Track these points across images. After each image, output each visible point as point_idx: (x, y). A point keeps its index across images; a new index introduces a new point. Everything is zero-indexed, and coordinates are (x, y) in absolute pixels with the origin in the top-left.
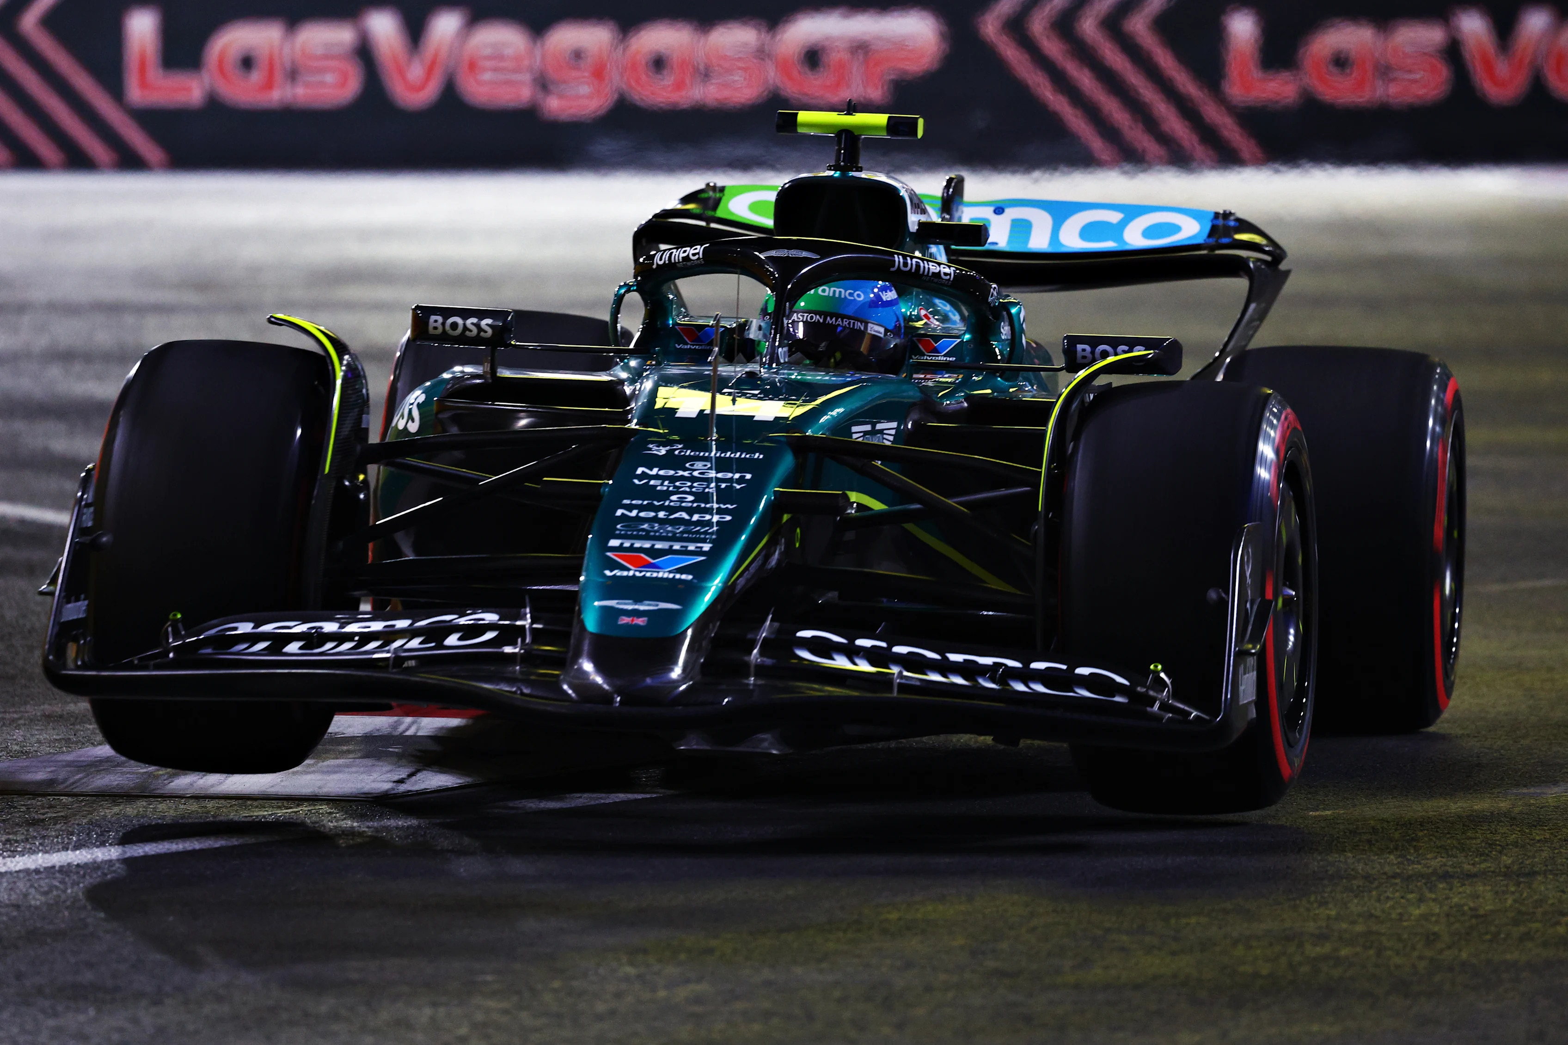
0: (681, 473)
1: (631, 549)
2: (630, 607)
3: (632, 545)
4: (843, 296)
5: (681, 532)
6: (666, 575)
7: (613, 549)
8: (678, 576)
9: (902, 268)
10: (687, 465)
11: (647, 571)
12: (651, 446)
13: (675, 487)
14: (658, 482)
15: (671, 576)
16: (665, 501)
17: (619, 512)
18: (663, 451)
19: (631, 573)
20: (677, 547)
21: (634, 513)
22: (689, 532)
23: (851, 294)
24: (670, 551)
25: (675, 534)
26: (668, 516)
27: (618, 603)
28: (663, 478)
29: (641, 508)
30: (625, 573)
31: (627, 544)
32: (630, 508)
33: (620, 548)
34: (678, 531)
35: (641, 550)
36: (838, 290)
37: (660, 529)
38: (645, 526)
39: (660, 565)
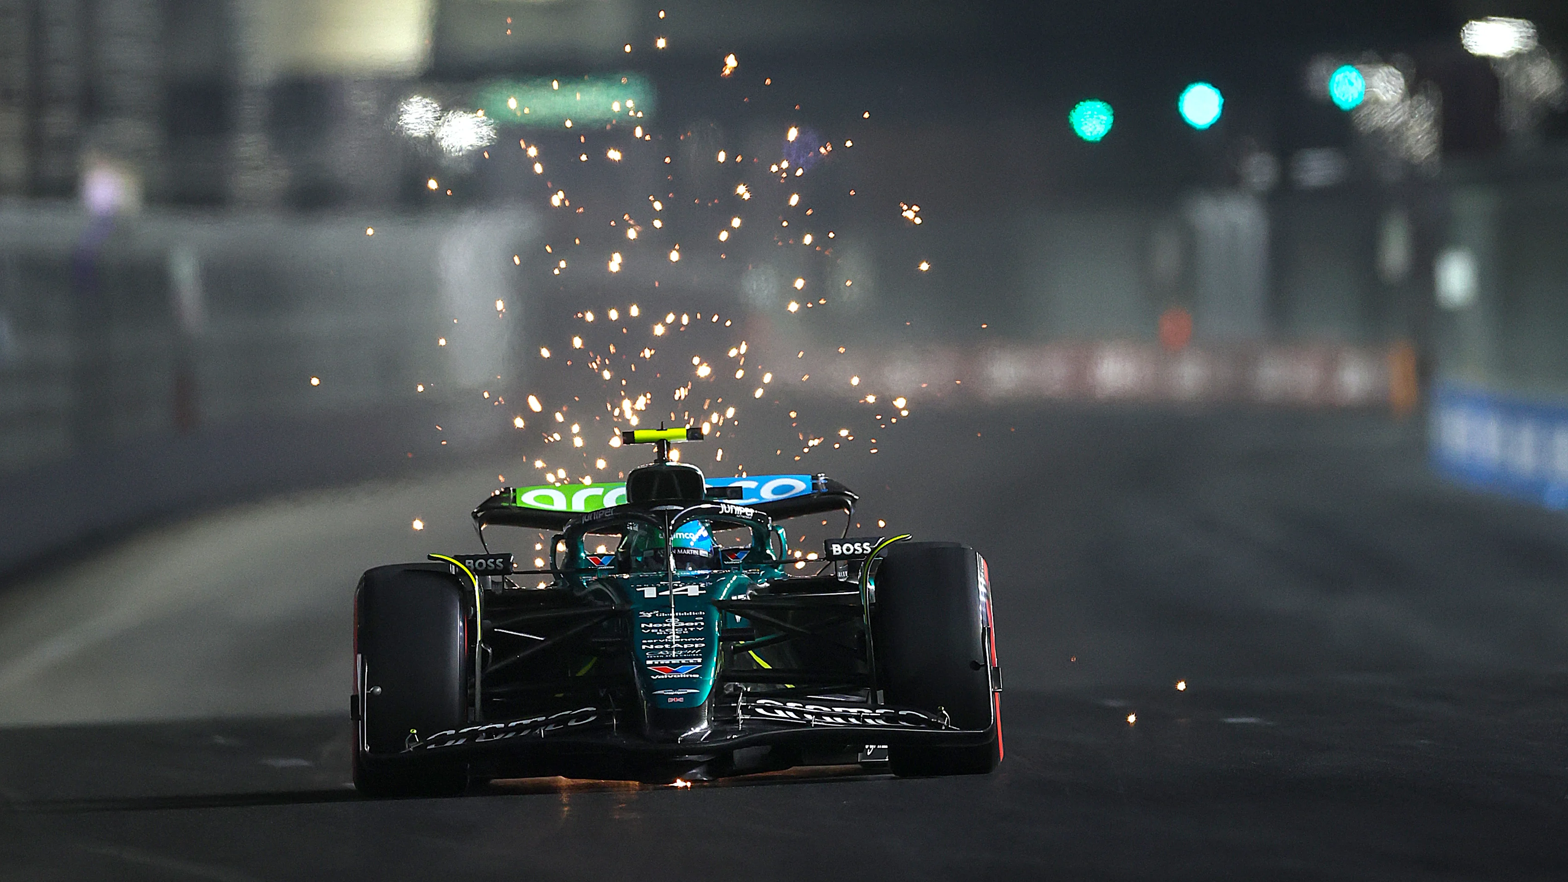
0: (665, 625)
1: (659, 664)
2: (672, 693)
3: (659, 662)
4: (683, 538)
5: (681, 654)
6: (684, 676)
7: (650, 665)
8: (691, 676)
9: (726, 512)
10: (667, 621)
11: (674, 675)
12: (640, 613)
13: (666, 632)
14: (656, 631)
15: (687, 676)
16: (665, 639)
17: (644, 647)
18: (649, 615)
19: (666, 677)
20: (683, 661)
21: (652, 647)
22: (686, 654)
23: (688, 536)
24: (681, 664)
25: (679, 655)
26: (671, 646)
27: (665, 692)
28: (658, 628)
29: (654, 644)
30: (663, 677)
31: (656, 662)
32: (649, 644)
33: (654, 665)
34: (680, 654)
35: (665, 665)
36: (680, 534)
37: (670, 653)
38: (661, 653)
39: (679, 671)
